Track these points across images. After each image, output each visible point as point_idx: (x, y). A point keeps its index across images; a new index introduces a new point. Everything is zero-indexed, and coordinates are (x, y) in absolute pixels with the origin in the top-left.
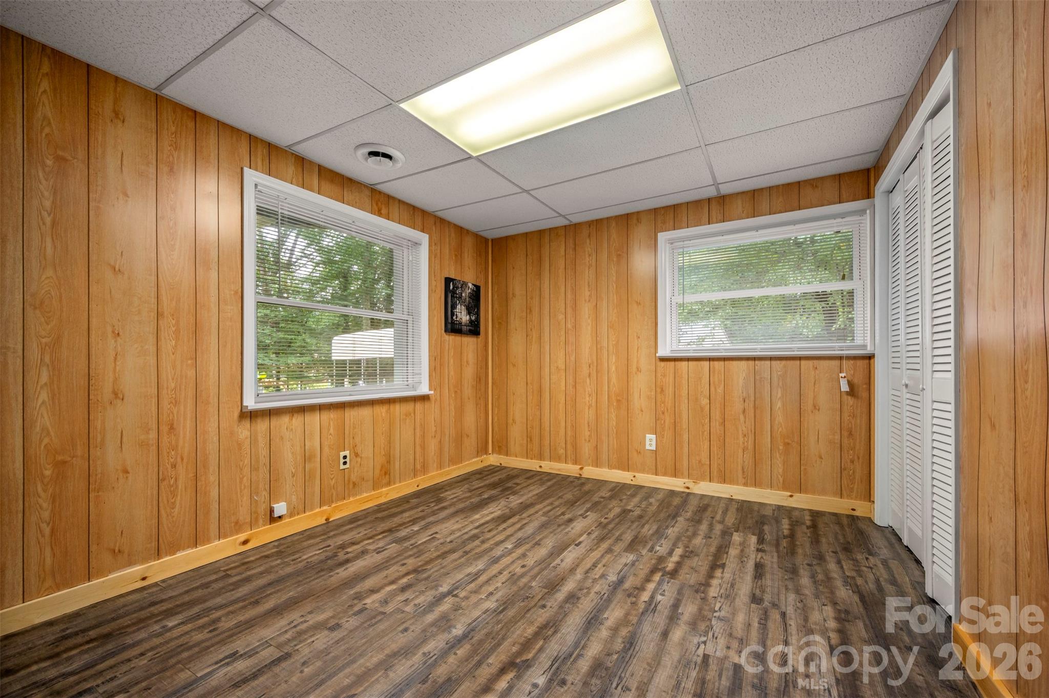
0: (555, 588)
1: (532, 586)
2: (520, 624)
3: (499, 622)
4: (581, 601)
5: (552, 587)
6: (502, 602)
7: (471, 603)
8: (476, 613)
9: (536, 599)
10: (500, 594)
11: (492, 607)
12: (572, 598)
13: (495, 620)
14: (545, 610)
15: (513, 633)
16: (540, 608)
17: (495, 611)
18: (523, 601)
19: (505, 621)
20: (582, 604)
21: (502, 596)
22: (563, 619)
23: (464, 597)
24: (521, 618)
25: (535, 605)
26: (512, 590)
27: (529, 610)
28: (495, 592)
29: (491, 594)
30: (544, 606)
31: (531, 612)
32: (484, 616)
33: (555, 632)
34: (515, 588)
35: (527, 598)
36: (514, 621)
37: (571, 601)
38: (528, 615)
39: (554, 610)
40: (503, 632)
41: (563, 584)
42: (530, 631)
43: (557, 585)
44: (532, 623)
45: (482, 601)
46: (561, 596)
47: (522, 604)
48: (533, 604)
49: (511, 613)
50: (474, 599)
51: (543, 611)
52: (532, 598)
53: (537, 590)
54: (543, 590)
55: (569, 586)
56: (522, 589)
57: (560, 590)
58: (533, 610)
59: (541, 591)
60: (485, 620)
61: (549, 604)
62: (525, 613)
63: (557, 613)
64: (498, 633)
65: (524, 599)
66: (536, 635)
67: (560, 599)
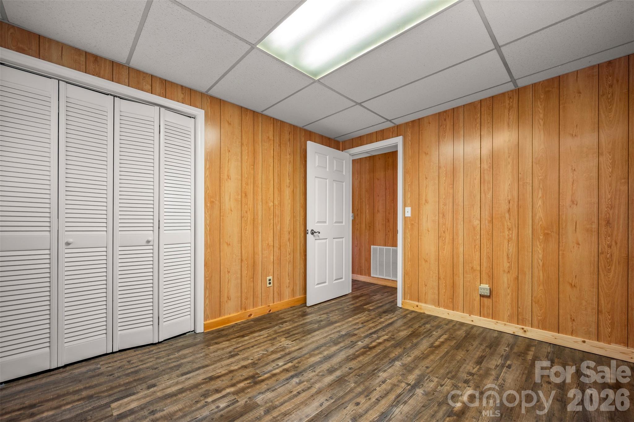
0: (339, 379)
1: (354, 383)
2: (366, 362)
3: (377, 364)
4: (327, 368)
5: (340, 381)
6: (375, 375)
7: (395, 377)
8: (390, 371)
9: (354, 374)
10: (377, 381)
11: (382, 373)
12: (331, 371)
13: (379, 366)
14: (350, 367)
15: (369, 359)
16: (353, 368)
17: (379, 370)
18: (362, 374)
19: (373, 365)
20: (328, 366)
21: (376, 379)
22: (343, 361)
23: (401, 382)
24: (364, 365)
25: (355, 370)
26: (369, 383)
27: (360, 368)
28: (381, 383)
29: (384, 382)
30: (350, 369)
31: (359, 367)
32: (386, 369)
33: (348, 356)
34: (367, 384)
35: (359, 376)
36: (368, 364)
37: (333, 369)
38: (360, 365)
39: (345, 366)
40: (374, 360)
41: (332, 381)
42: (361, 358)
43: (336, 381)
44: (359, 362)
45: (388, 378)
46: (338, 373)
47: (363, 372)
48: (356, 371)
49: (370, 368)
50: (394, 380)
51: (352, 366)
52: (356, 375)
53: (352, 380)
54: (347, 379)
55: (329, 379)
56: (361, 383)
57: (337, 377)
58: (357, 368)
59: (350, 378)
60: (384, 367)
61: (347, 369)
62: (362, 367)
63: (344, 364)
64: (377, 360)
65: (361, 375)
66: (358, 356)
67: (339, 371)
